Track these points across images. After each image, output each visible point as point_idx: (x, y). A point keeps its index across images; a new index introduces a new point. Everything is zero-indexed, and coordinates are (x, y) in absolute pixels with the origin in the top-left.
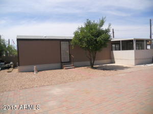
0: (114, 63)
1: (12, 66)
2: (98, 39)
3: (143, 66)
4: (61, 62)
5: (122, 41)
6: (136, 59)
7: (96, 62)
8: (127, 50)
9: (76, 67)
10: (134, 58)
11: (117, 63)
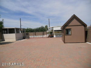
5: (9, 29)
8: (11, 33)
11: (6, 41)
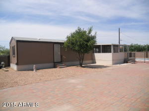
0: (95, 63)
1: (4, 66)
2: (89, 44)
3: (118, 65)
4: (54, 62)
6: (113, 60)
7: (84, 62)
9: (68, 66)
10: (111, 59)
11: (98, 64)
